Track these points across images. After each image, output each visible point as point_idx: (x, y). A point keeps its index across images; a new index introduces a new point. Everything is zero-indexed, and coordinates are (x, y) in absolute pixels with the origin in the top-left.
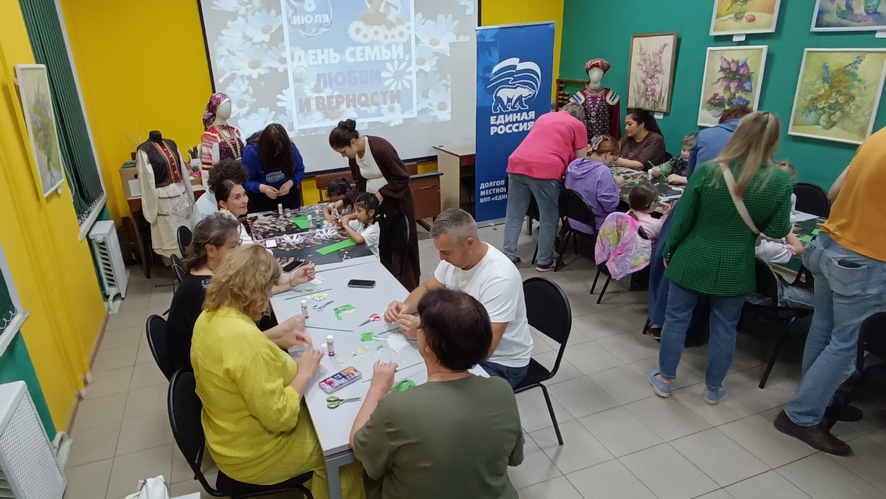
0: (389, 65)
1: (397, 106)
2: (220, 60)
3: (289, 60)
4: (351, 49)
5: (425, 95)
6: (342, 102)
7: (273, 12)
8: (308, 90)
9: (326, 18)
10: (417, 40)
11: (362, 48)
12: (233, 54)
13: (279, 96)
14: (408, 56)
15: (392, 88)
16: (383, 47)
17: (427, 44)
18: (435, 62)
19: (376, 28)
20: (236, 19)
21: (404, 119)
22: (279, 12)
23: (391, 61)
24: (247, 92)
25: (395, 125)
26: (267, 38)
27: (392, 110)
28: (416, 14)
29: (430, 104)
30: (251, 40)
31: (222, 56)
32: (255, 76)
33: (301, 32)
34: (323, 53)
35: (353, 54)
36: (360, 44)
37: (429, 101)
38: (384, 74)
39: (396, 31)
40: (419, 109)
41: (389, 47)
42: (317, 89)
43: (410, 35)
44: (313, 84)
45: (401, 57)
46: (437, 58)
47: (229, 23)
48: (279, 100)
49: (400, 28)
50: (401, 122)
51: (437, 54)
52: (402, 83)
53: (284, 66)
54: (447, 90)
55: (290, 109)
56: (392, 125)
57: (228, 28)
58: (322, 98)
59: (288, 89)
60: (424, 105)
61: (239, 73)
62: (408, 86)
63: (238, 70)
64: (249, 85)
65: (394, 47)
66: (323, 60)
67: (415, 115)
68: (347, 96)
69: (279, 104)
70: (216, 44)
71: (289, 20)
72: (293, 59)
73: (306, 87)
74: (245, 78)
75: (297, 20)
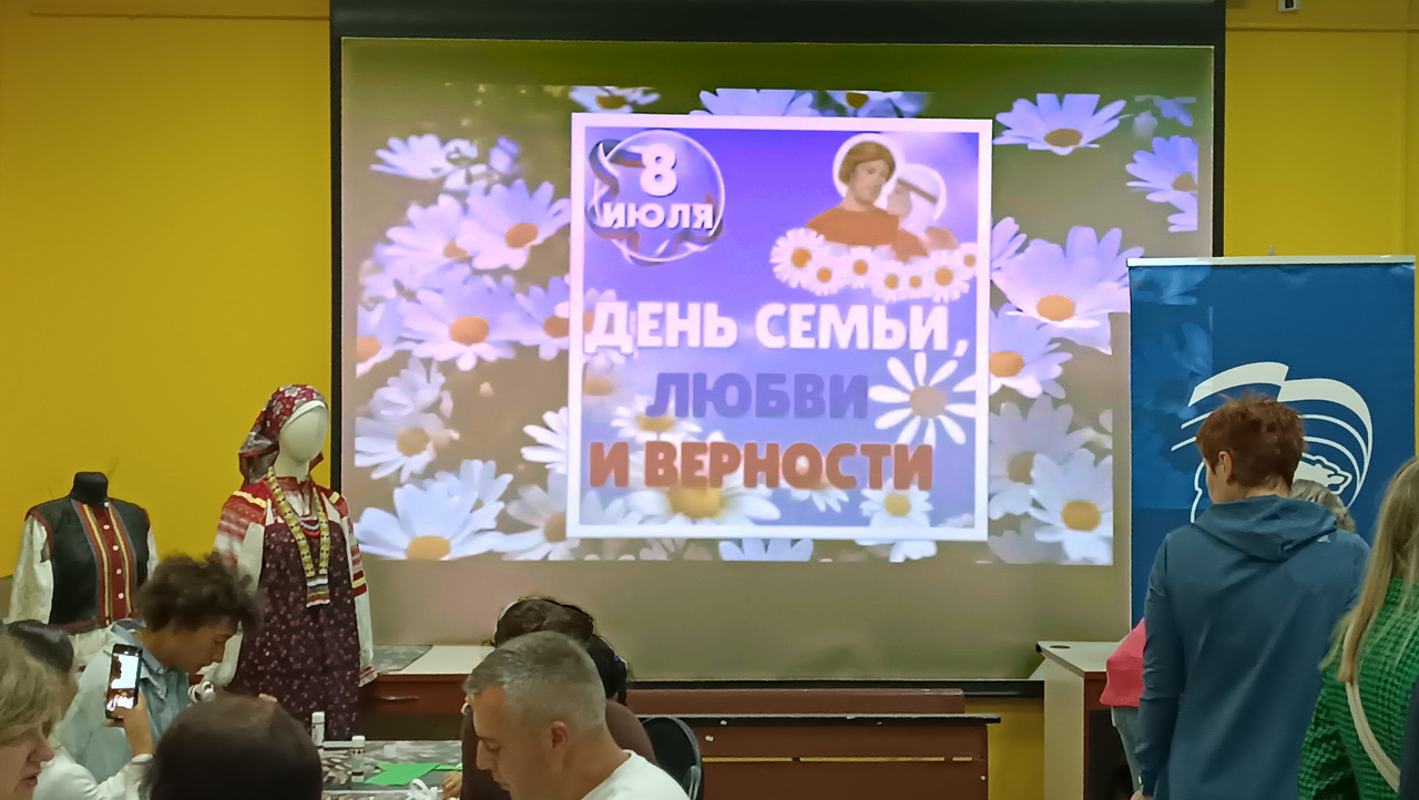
0: (895, 367)
1: (918, 498)
2: (370, 309)
3: (576, 326)
4: (776, 309)
5: (1020, 471)
6: (732, 468)
7: (547, 189)
8: (627, 420)
10: (998, 299)
11: (809, 309)
12: (410, 296)
13: (532, 430)
14: (961, 347)
15: (905, 437)
16: (880, 312)
17: (1031, 311)
18: (1057, 371)
20: (435, 202)
21: (940, 544)
22: (563, 191)
23: (906, 355)
24: (434, 408)
25: (908, 560)
26: (518, 258)
27: (899, 510)
28: (996, 220)
29: (1035, 504)
30: (469, 260)
31: (377, 300)
32: (466, 363)
33: (624, 248)
34: (683, 314)
35: (781, 325)
36: (802, 295)
37: (1033, 492)
38: (878, 393)
39: (925, 267)
40: (997, 515)
41: (899, 311)
42: (654, 419)
43: (973, 283)
44: (642, 402)
45: (941, 343)
46: (1066, 356)
47: (414, 212)
48: (532, 442)
49: (939, 258)
50: (930, 550)
51: (1064, 344)
52: (940, 428)
53: (560, 342)
54: (1096, 463)
55: (560, 470)
56: (897, 557)
57: (409, 224)
58: (668, 448)
59: (563, 411)
60: (1016, 501)
61: (420, 351)
62: (958, 435)
63: (419, 342)
64: (444, 387)
65: (916, 312)
66: (683, 335)
67: (980, 533)
68: (751, 449)
69: (530, 454)
70: (367, 264)
71: (590, 214)
72: (588, 326)
73: (622, 411)
74: (434, 368)
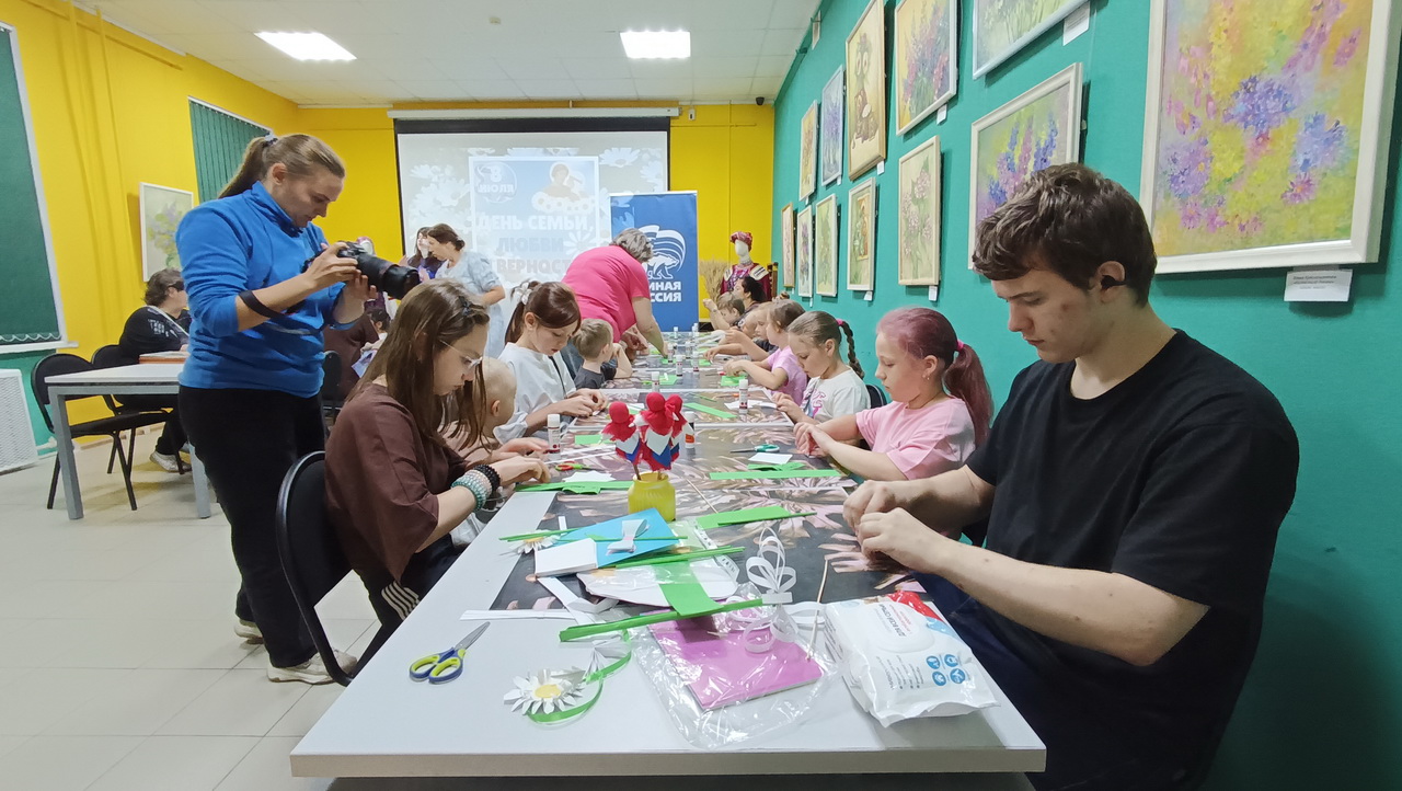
0: (571, 235)
2: (412, 219)
3: (474, 223)
4: (534, 217)
6: (523, 267)
7: (463, 180)
9: (511, 188)
10: (602, 213)
11: (544, 217)
12: (424, 215)
14: (592, 228)
16: (566, 218)
19: (559, 199)
20: (429, 186)
22: (467, 181)
23: (574, 231)
26: (455, 203)
28: (600, 188)
30: (440, 203)
31: (414, 216)
33: (487, 199)
34: (506, 219)
35: (536, 222)
36: (543, 213)
38: (566, 244)
41: (572, 218)
42: (499, 252)
43: (595, 208)
44: (494, 247)
45: (585, 228)
47: (423, 188)
53: (468, 228)
57: (422, 193)
58: (503, 261)
65: (577, 218)
66: (506, 226)
68: (528, 261)
70: (411, 205)
71: (476, 189)
72: (477, 224)
75: (484, 189)
